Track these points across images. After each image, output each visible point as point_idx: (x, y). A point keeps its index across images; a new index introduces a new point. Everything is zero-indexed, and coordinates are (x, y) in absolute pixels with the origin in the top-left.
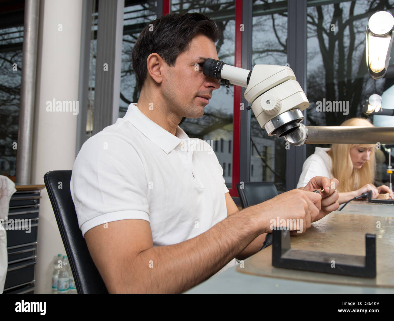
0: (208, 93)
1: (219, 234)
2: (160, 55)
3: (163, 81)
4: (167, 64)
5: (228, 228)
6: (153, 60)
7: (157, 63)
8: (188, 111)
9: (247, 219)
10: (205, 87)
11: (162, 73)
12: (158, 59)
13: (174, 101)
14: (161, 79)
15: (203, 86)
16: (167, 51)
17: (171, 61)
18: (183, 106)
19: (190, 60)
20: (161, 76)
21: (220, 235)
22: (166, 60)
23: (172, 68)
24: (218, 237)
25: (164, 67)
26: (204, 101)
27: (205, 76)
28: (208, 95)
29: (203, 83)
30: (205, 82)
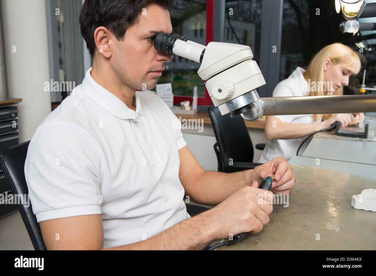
0: (161, 67)
1: (169, 241)
2: (108, 29)
3: (112, 56)
4: (116, 37)
5: (179, 237)
6: (101, 34)
7: (105, 36)
8: (140, 86)
9: (198, 230)
10: (156, 61)
11: (111, 47)
12: (105, 33)
13: (126, 76)
14: (110, 54)
15: (154, 60)
16: (115, 24)
17: (120, 34)
18: (135, 81)
19: (140, 34)
20: (110, 51)
21: (170, 243)
22: (115, 34)
23: (121, 42)
24: (168, 245)
25: (113, 40)
26: (157, 75)
27: (156, 50)
28: (161, 69)
29: (155, 56)
30: (157, 55)
